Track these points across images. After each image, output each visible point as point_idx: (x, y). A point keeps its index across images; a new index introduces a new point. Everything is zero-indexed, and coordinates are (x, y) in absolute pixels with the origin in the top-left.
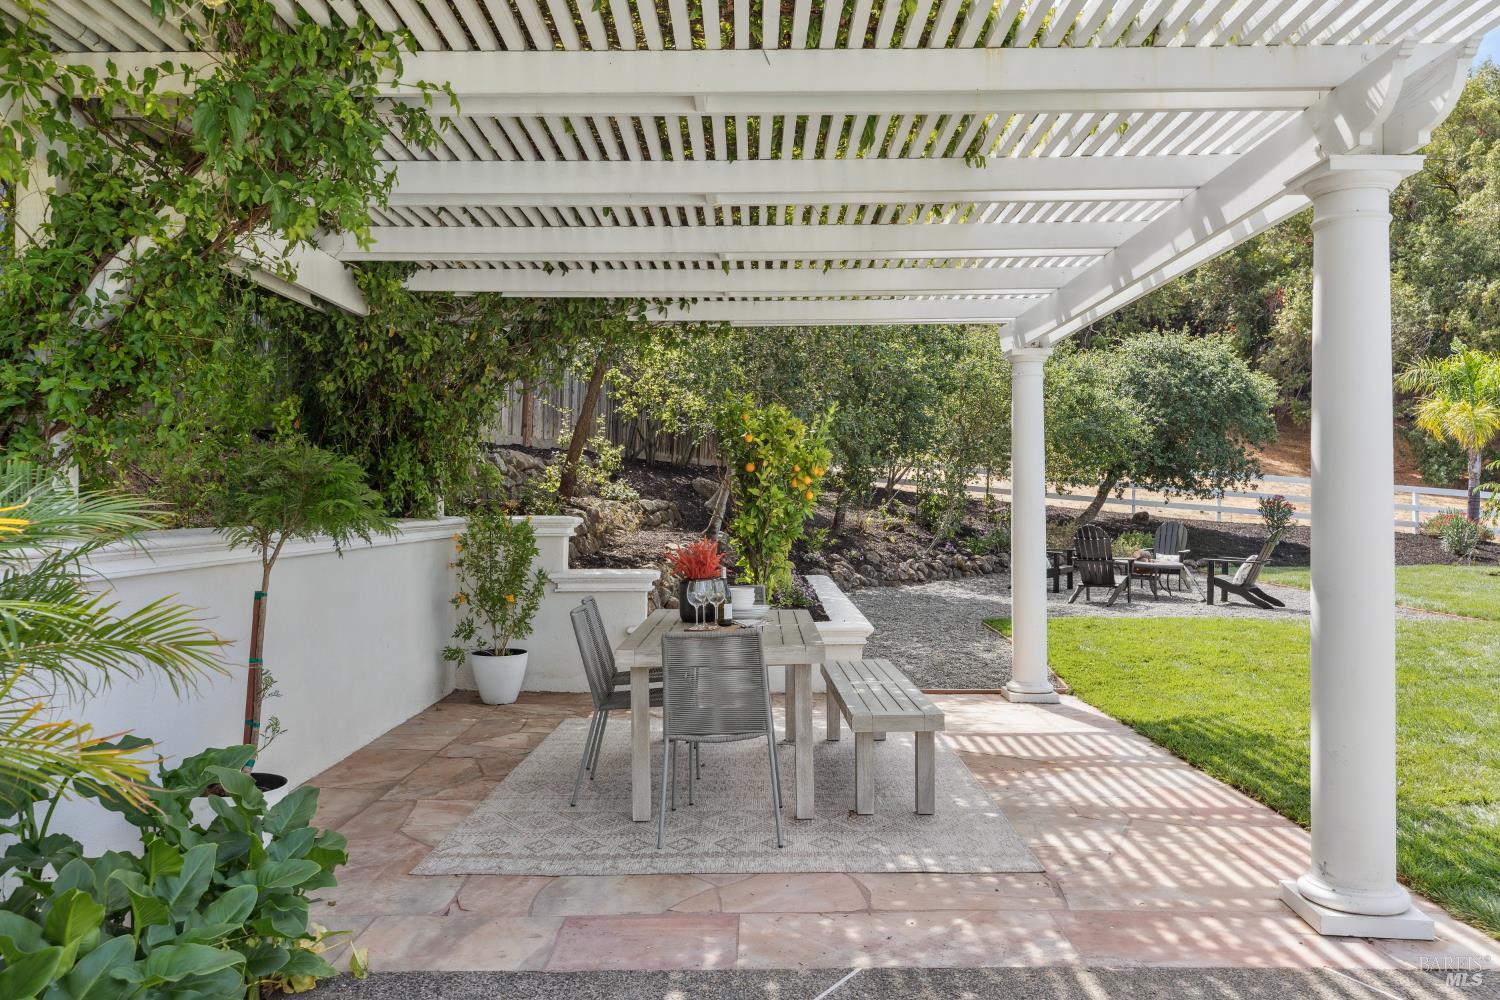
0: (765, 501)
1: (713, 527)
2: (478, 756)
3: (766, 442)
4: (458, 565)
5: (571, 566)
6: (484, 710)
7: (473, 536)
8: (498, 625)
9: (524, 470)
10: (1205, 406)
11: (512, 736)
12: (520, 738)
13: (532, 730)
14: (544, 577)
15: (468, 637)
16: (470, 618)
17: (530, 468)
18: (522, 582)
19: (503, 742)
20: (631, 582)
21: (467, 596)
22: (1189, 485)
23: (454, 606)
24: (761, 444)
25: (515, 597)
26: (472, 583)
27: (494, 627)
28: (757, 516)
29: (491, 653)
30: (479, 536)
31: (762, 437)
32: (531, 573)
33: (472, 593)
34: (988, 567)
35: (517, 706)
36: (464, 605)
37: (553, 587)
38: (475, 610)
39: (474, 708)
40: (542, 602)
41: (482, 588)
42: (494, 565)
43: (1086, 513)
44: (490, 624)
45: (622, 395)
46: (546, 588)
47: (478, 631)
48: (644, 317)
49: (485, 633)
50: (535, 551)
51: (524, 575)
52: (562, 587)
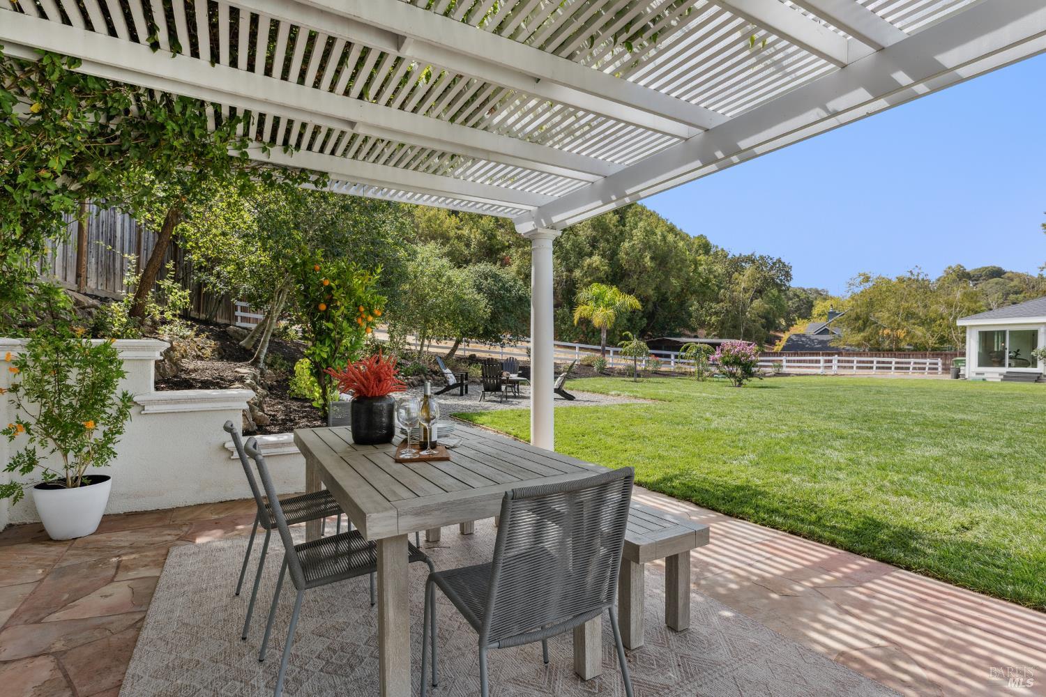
0: (338, 333)
1: (258, 358)
2: (59, 646)
3: (338, 287)
4: (10, 390)
5: (157, 389)
6: (54, 550)
7: (36, 357)
8: (71, 454)
9: (84, 308)
10: (509, 301)
11: (107, 589)
12: (119, 592)
13: (132, 574)
14: (130, 399)
15: (28, 468)
16: (30, 447)
17: (89, 307)
18: (104, 406)
19: (93, 605)
20: (228, 401)
21: (27, 426)
22: (498, 340)
23: (6, 438)
24: (335, 287)
25: (96, 421)
26: (32, 410)
27: (65, 455)
28: (330, 346)
29: (61, 484)
30: (43, 358)
31: (337, 282)
32: (115, 397)
33: (33, 421)
34: (416, 383)
35: (102, 537)
36: (22, 436)
37: (140, 408)
38: (38, 439)
39: (39, 550)
40: (128, 425)
41: (48, 416)
42: (63, 389)
43: (449, 354)
44: (59, 454)
45: (191, 246)
46: (133, 411)
47: (41, 462)
48: (245, 154)
49: (52, 462)
50: (121, 374)
51: (106, 398)
52: (149, 409)
